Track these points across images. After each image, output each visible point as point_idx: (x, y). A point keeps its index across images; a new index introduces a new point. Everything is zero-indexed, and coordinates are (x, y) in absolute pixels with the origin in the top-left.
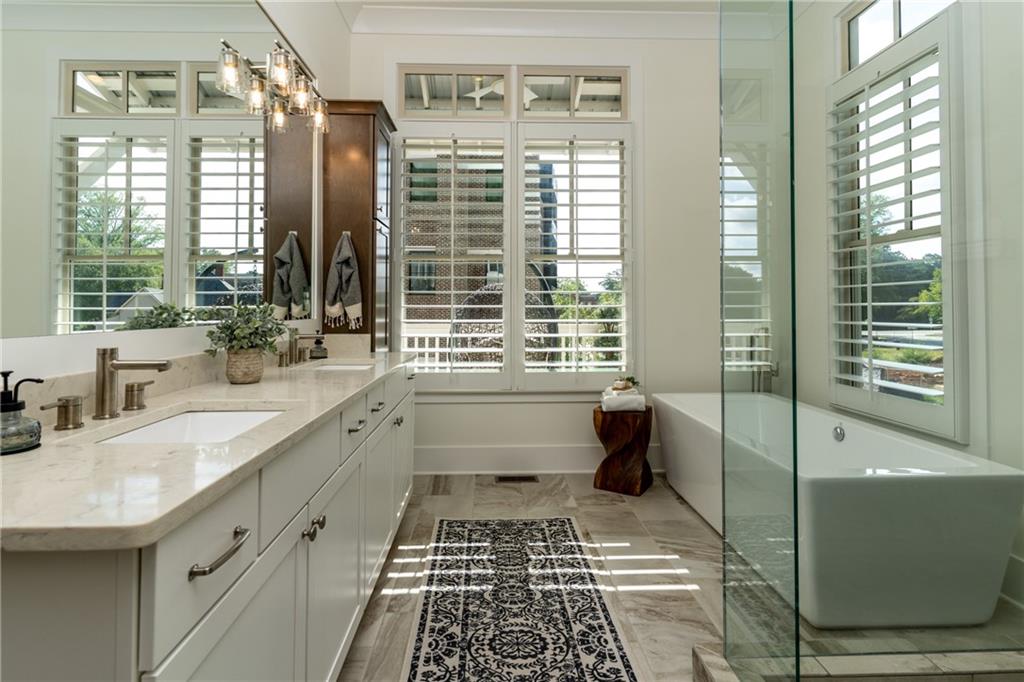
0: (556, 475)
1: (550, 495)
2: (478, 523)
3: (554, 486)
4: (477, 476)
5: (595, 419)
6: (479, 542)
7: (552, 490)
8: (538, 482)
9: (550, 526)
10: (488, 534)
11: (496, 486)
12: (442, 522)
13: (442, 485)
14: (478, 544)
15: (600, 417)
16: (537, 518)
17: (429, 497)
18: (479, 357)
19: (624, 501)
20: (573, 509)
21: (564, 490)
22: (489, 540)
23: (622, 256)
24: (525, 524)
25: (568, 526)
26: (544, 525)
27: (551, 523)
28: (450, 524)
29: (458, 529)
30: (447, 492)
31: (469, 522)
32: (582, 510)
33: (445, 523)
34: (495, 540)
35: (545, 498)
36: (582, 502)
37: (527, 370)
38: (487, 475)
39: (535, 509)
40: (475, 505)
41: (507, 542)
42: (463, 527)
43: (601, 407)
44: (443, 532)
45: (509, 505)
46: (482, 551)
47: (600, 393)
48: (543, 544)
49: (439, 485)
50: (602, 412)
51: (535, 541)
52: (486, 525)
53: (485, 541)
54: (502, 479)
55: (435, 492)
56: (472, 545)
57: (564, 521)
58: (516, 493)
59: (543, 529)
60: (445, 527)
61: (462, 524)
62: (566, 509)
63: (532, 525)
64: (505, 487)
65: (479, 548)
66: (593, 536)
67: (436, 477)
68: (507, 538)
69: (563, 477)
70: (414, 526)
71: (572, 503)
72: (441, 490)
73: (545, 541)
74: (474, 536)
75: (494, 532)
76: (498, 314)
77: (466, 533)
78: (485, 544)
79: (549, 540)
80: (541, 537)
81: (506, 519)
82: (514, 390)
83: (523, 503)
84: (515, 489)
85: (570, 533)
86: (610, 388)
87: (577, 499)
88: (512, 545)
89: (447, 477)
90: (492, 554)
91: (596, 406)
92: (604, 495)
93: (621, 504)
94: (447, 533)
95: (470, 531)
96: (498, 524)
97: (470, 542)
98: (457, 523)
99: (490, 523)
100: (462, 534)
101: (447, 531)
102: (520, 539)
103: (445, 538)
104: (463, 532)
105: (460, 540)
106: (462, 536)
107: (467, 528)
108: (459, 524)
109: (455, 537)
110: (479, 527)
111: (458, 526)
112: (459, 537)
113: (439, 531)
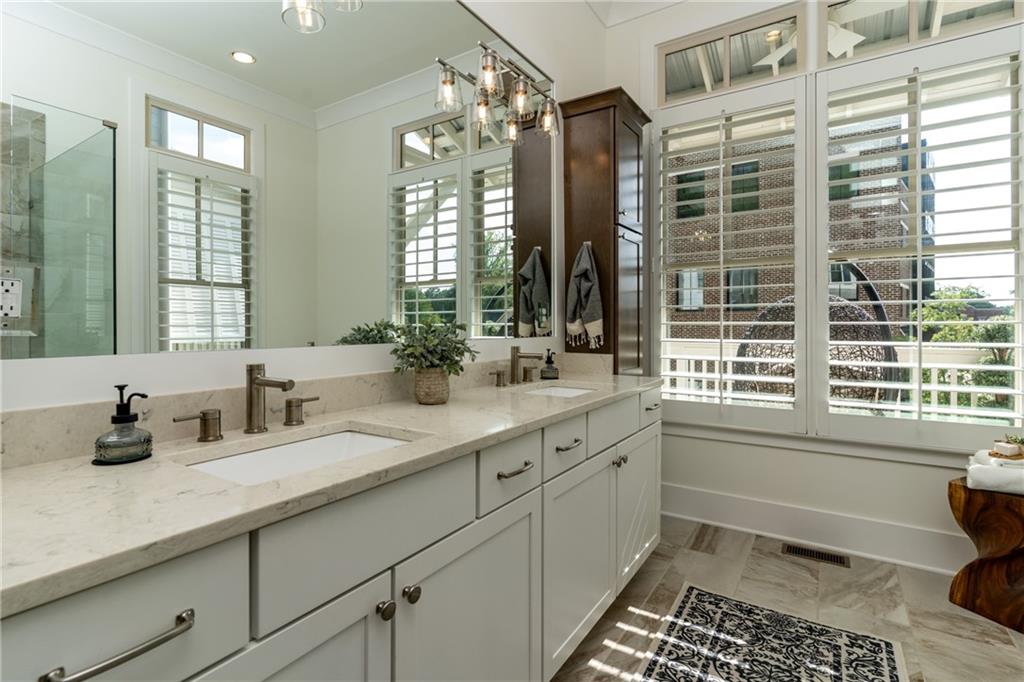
0: (883, 563)
1: (865, 593)
2: (739, 606)
3: (877, 582)
4: (758, 536)
5: (951, 497)
6: (733, 635)
7: (870, 585)
8: (849, 567)
9: (853, 645)
10: (748, 628)
11: (782, 559)
12: (691, 589)
13: (708, 538)
14: (729, 638)
15: (962, 495)
16: (835, 624)
17: (686, 551)
18: (772, 388)
19: (1009, 642)
20: (899, 627)
21: (891, 592)
22: (747, 637)
23: (1015, 242)
24: (810, 629)
25: (884, 655)
26: (843, 641)
27: (854, 641)
28: (701, 595)
29: (709, 607)
30: (711, 549)
31: (727, 600)
32: (919, 634)
33: (695, 592)
34: (756, 639)
35: (855, 596)
36: (920, 620)
37: (832, 410)
38: (772, 539)
39: (835, 609)
40: (743, 577)
41: (773, 650)
42: (717, 605)
43: (965, 479)
44: (688, 605)
45: (794, 592)
46: (732, 650)
47: (966, 456)
48: (832, 672)
49: (705, 538)
50: (965, 488)
51: (821, 663)
52: (750, 612)
53: (741, 637)
54: (793, 550)
55: (695, 547)
56: (722, 636)
57: (878, 645)
58: (808, 575)
59: (837, 647)
60: (693, 598)
61: (717, 601)
62: (889, 624)
63: (821, 634)
64: (793, 563)
65: (729, 644)
67: (704, 525)
68: (775, 643)
69: (893, 570)
70: (657, 585)
71: (901, 616)
72: (704, 544)
73: (836, 669)
74: (728, 625)
75: (758, 626)
77: (718, 617)
78: (740, 642)
79: (844, 670)
80: (831, 659)
81: (782, 611)
82: (812, 434)
83: (816, 595)
84: (809, 570)
85: (886, 670)
86: (986, 452)
87: (911, 613)
88: (781, 657)
89: (717, 529)
90: (745, 660)
91: (957, 476)
92: (966, 620)
93: (1000, 645)
94: (693, 608)
95: (725, 614)
96: (766, 617)
97: (719, 631)
98: (710, 597)
99: (757, 611)
100: (712, 615)
101: (694, 605)
102: (796, 651)
103: (689, 615)
104: (715, 613)
105: (707, 623)
106: (711, 618)
107: (721, 608)
108: (712, 600)
109: (702, 617)
110: (738, 613)
111: (710, 603)
112: (707, 619)
113: (683, 602)
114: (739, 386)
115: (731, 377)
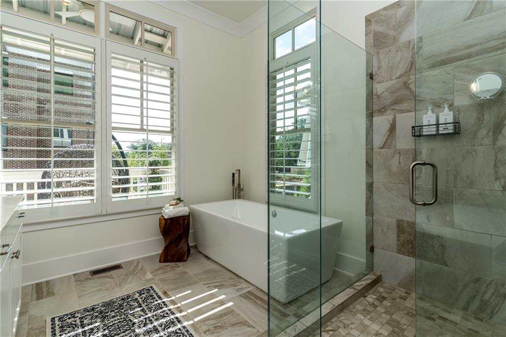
0: (133, 260)
1: (134, 274)
2: (86, 310)
3: (135, 268)
4: (74, 275)
5: (160, 224)
6: (91, 324)
7: (134, 270)
8: (123, 268)
9: (141, 295)
10: (96, 316)
11: (93, 279)
12: (53, 319)
13: (45, 290)
14: (90, 327)
15: (163, 222)
16: (130, 292)
17: (34, 303)
18: (70, 194)
19: (179, 267)
20: (151, 280)
21: (142, 269)
22: (99, 320)
23: (172, 131)
24: (123, 299)
25: (152, 291)
26: (137, 296)
27: (140, 293)
28: (60, 319)
29: (69, 321)
30: (50, 293)
31: (78, 312)
32: (157, 278)
33: (56, 319)
34: (103, 318)
35: (131, 277)
36: (155, 273)
37: (113, 200)
38: (82, 273)
39: (127, 286)
40: (79, 297)
41: (114, 317)
42: (74, 317)
43: (162, 216)
44: (57, 328)
45: (107, 289)
46: (96, 330)
47: (161, 208)
48: (140, 309)
49: (41, 291)
50: (165, 219)
51: (134, 309)
52: (93, 309)
53: (96, 322)
54: (96, 273)
55: (39, 297)
56: (86, 328)
57: (149, 289)
58: (109, 279)
59: (136, 299)
60: (57, 322)
61: (73, 315)
62: (147, 280)
63: (128, 299)
64: (99, 278)
65: (92, 329)
66: (169, 293)
67: (37, 284)
68: (113, 314)
69: (138, 261)
70: (25, 331)
71: (149, 276)
72: (45, 294)
73: (140, 307)
74: (85, 322)
75: (101, 312)
76: (91, 164)
77: (78, 322)
78: (97, 324)
79: (143, 305)
80: (137, 305)
81: (107, 300)
82: (104, 213)
83: (117, 285)
84: (106, 277)
85: (155, 296)
86: (168, 205)
87: (152, 273)
88: (118, 317)
89: (47, 282)
90: (104, 330)
91: (159, 216)
92: (167, 266)
93: (178, 269)
94: (61, 327)
95: (82, 318)
96: (102, 306)
97: (83, 327)
98: (68, 316)
99: (96, 307)
100: (74, 323)
101: (60, 325)
102: (123, 311)
103: (60, 332)
104: (75, 321)
105: (74, 328)
106: (74, 325)
107: (77, 317)
108: (70, 316)
109: (69, 327)
110: (88, 313)
111: (69, 318)
112: (73, 327)
113: (52, 328)
114: (41, 196)
115: (36, 191)
